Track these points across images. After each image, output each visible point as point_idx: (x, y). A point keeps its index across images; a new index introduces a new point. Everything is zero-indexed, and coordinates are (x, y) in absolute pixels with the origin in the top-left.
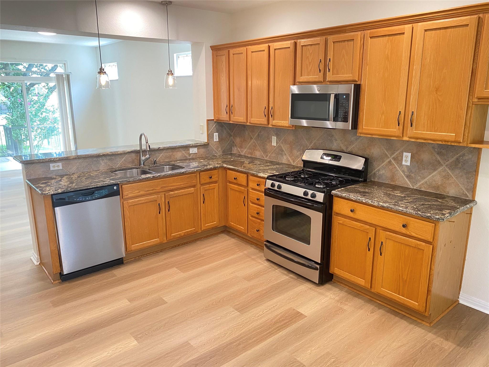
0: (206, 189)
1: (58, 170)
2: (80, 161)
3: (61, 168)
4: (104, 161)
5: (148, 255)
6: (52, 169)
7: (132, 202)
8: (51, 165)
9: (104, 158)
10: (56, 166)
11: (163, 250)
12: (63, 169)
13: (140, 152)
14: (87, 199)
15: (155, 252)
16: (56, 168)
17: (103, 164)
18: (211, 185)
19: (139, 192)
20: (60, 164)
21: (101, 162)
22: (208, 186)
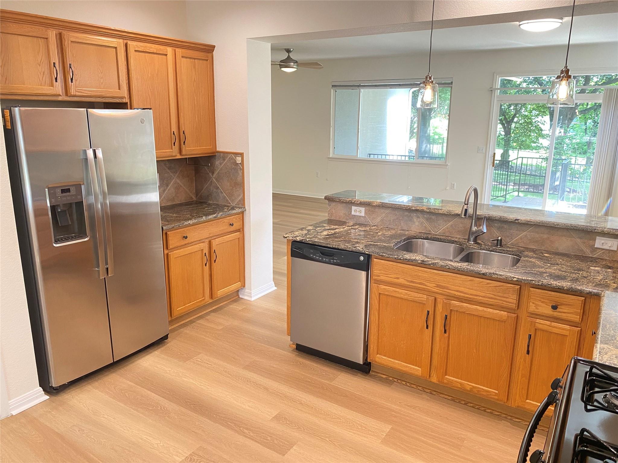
0: (540, 326)
1: (360, 216)
2: (387, 211)
3: (363, 214)
4: (419, 220)
6: (353, 213)
7: (384, 289)
8: (354, 208)
9: (419, 215)
10: (358, 210)
12: (365, 217)
14: (324, 259)
16: (358, 214)
17: (417, 224)
18: (554, 324)
20: (363, 209)
21: (415, 220)
22: (548, 323)
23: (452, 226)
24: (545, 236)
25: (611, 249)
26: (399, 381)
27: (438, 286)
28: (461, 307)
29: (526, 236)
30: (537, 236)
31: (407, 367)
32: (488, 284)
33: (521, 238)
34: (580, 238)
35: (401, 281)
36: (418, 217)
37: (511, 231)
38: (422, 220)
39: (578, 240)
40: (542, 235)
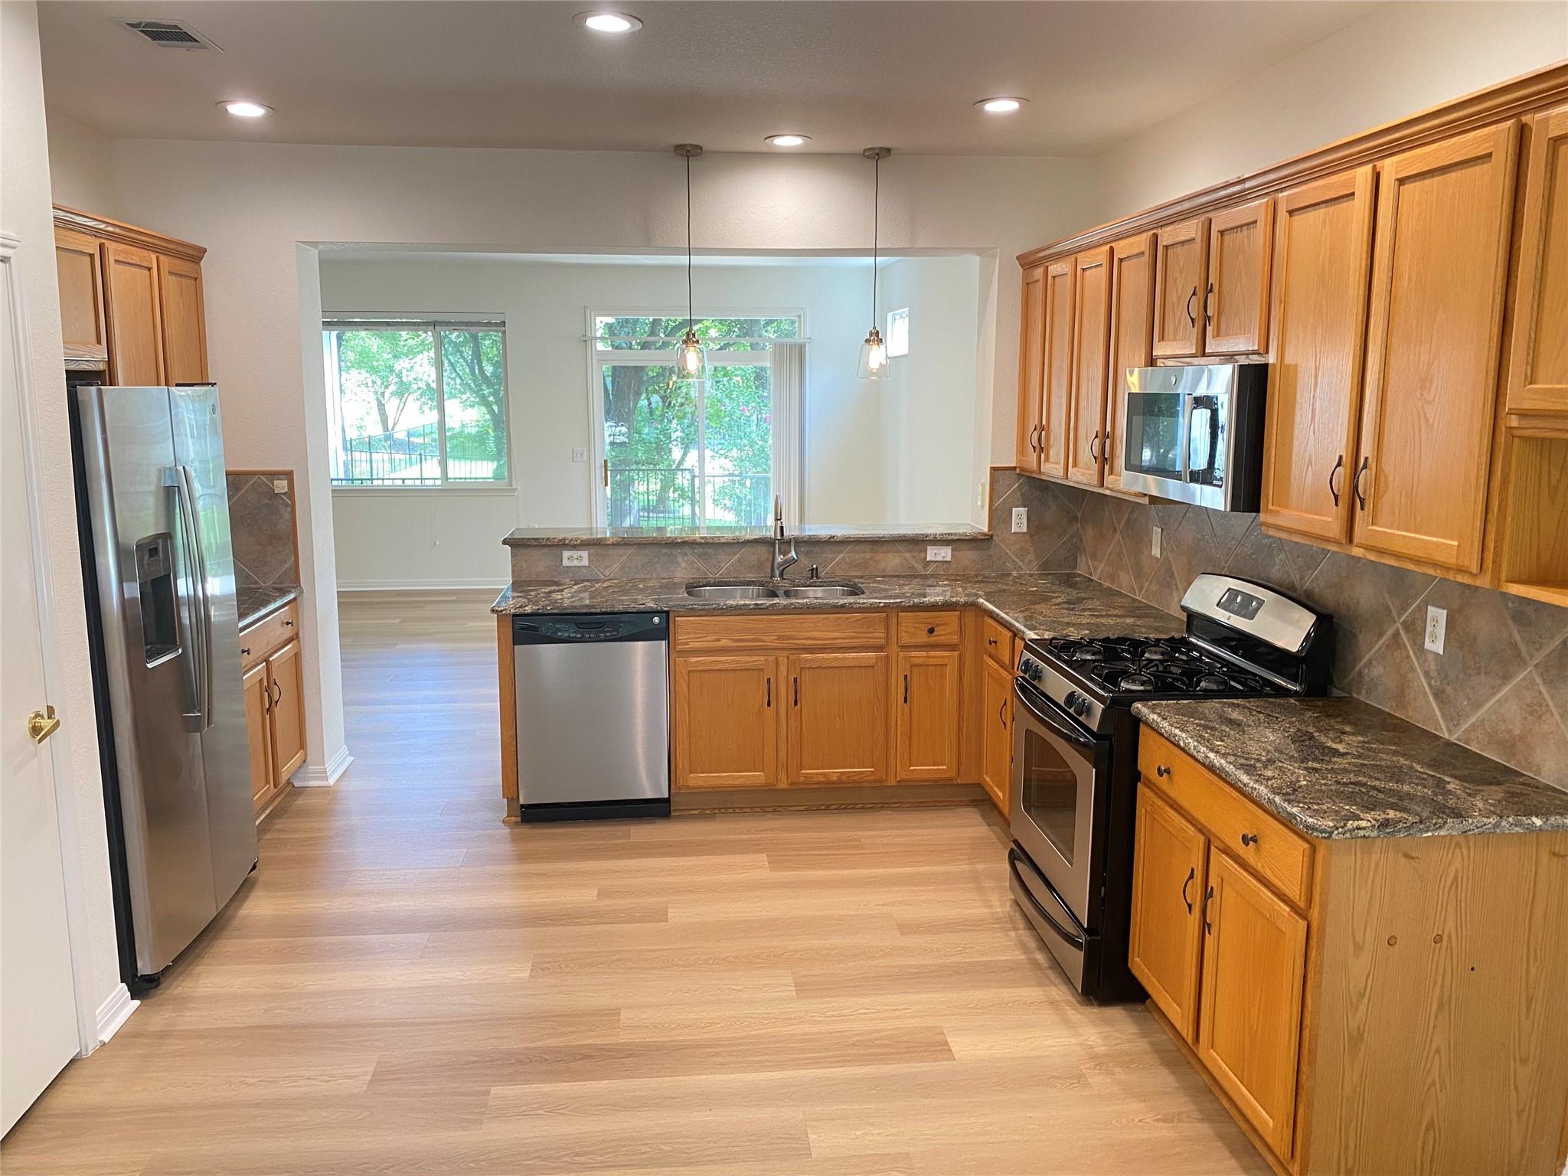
0: (916, 661)
1: (580, 567)
2: (630, 551)
3: (585, 562)
4: (686, 559)
5: (738, 811)
6: (566, 563)
7: (697, 661)
8: (566, 554)
9: (687, 550)
10: (575, 556)
11: (780, 809)
12: (589, 567)
13: (773, 544)
14: (587, 636)
15: (757, 810)
16: (575, 563)
17: (683, 565)
18: (932, 654)
19: (718, 640)
20: (585, 554)
21: (680, 560)
22: (924, 654)
23: (739, 560)
24: (868, 556)
25: (945, 559)
26: (722, 811)
27: (780, 638)
28: (817, 660)
29: (844, 559)
30: (857, 556)
31: (741, 777)
32: (847, 618)
33: (838, 564)
34: (910, 552)
35: (724, 643)
36: (685, 554)
37: (825, 555)
38: (691, 558)
39: (908, 555)
40: (863, 555)
